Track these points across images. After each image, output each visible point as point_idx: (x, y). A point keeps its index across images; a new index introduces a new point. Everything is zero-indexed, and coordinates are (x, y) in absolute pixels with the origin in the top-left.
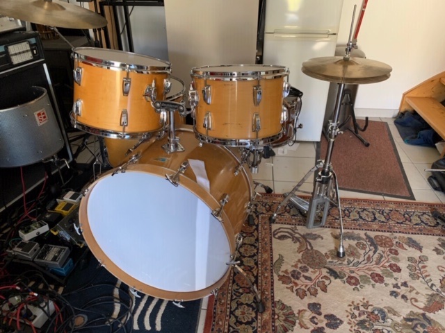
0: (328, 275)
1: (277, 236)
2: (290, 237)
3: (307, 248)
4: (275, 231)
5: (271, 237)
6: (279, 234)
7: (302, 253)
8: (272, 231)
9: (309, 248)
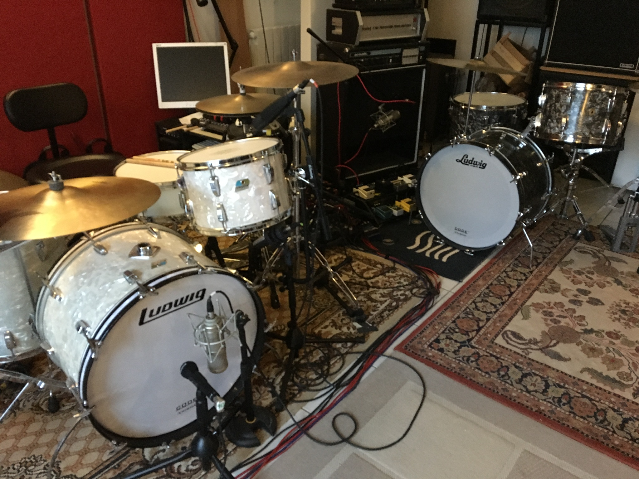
0: (612, 282)
1: (578, 250)
2: (591, 254)
3: (604, 264)
4: (578, 247)
5: (571, 249)
6: (582, 250)
7: (596, 265)
8: (575, 246)
9: (607, 264)
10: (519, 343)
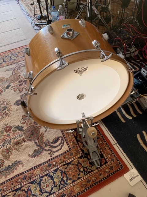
0: (23, 125)
1: (60, 138)
2: (52, 143)
3: (38, 139)
4: (64, 143)
5: (64, 136)
6: (59, 142)
7: (40, 134)
8: (65, 142)
9: (37, 141)
10: (21, 65)
